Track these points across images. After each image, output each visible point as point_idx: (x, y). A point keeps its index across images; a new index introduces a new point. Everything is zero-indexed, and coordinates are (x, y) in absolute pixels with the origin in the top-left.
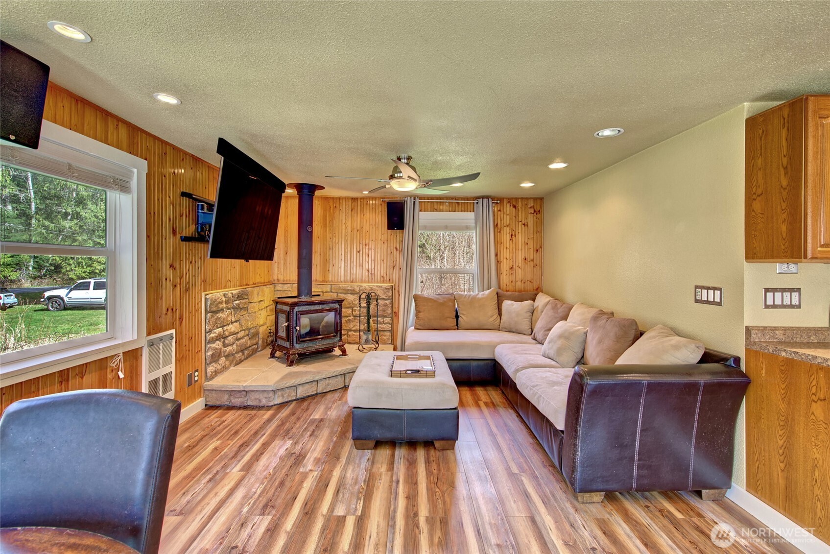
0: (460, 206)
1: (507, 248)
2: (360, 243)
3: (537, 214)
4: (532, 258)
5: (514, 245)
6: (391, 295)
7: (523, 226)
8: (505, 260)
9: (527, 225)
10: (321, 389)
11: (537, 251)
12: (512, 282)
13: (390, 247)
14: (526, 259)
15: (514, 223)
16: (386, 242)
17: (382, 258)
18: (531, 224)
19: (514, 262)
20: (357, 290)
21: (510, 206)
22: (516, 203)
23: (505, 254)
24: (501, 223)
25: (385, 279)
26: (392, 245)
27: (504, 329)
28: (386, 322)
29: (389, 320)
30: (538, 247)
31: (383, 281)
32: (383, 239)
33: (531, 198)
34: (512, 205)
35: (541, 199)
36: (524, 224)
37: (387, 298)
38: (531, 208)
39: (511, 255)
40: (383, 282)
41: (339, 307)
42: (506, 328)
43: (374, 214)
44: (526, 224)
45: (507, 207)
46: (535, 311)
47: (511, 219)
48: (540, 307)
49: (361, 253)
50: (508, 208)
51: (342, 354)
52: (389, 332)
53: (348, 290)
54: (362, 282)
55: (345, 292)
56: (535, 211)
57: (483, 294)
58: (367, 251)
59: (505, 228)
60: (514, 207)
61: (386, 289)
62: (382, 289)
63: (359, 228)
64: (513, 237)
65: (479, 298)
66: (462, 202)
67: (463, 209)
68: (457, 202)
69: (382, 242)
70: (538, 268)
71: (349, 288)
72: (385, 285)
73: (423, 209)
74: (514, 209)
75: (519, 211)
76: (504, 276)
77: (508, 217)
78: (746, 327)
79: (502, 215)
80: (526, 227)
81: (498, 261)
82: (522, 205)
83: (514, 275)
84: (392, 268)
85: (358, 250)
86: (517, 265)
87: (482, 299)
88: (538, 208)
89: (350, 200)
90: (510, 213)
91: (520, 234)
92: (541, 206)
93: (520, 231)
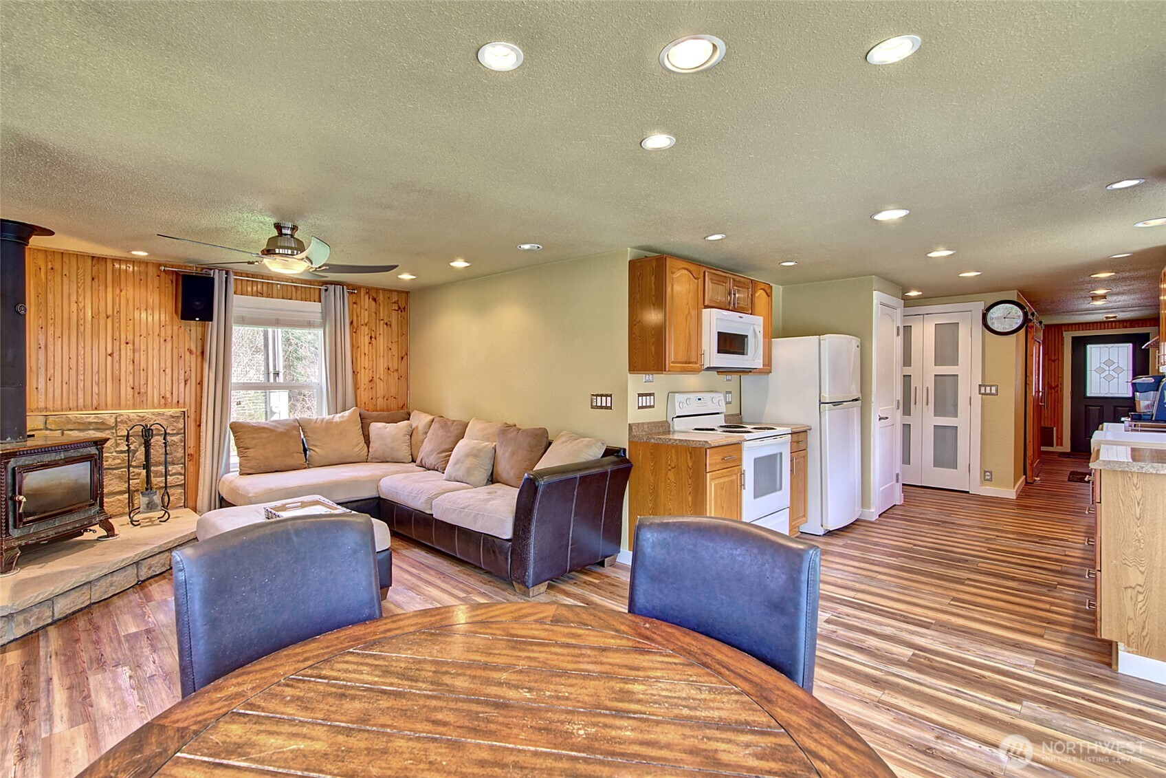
0: (299, 293)
1: (365, 354)
2: (113, 339)
3: (401, 311)
4: (396, 367)
5: (374, 351)
6: (182, 426)
7: (385, 326)
8: (363, 370)
9: (390, 325)
10: (97, 595)
11: (402, 358)
12: (372, 399)
13: (178, 348)
14: (389, 369)
15: (374, 321)
16: (169, 339)
17: (163, 365)
18: (394, 324)
19: (375, 373)
20: (112, 422)
21: (369, 298)
22: (377, 294)
23: (364, 362)
24: (357, 320)
25: (170, 400)
26: (181, 344)
27: (374, 460)
28: (174, 471)
29: (179, 469)
30: (404, 353)
31: (165, 404)
32: (163, 334)
33: (395, 291)
34: (371, 297)
35: (407, 293)
36: (386, 324)
37: (175, 432)
38: (394, 303)
39: (371, 363)
40: (165, 406)
41: (97, 452)
42: (377, 458)
43: (143, 291)
44: (389, 323)
45: (364, 298)
46: (414, 433)
47: (370, 316)
48: (420, 428)
49: (116, 355)
50: (366, 302)
51: (106, 534)
52: (179, 487)
53: (90, 423)
54: (119, 406)
55: (82, 427)
56: (399, 308)
57: (342, 417)
58: (130, 354)
59: (362, 327)
60: (374, 300)
61: (173, 417)
62: (165, 417)
63: (110, 312)
64: (373, 339)
65: (336, 422)
66: (302, 287)
67: (303, 296)
68: (294, 286)
69: (162, 340)
70: (403, 379)
71: (90, 420)
72: (170, 411)
73: (239, 291)
74: (374, 303)
75: (380, 306)
76: (362, 392)
77: (366, 312)
78: (629, 424)
79: (359, 310)
80: (389, 327)
81: (354, 372)
82: (384, 299)
83: (374, 390)
84: (183, 384)
85: (109, 351)
86: (378, 377)
87: (341, 423)
88: (402, 305)
89: (89, 261)
90: (369, 308)
91: (381, 336)
92: (406, 303)
93: (381, 333)
